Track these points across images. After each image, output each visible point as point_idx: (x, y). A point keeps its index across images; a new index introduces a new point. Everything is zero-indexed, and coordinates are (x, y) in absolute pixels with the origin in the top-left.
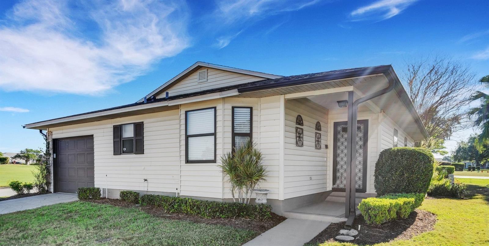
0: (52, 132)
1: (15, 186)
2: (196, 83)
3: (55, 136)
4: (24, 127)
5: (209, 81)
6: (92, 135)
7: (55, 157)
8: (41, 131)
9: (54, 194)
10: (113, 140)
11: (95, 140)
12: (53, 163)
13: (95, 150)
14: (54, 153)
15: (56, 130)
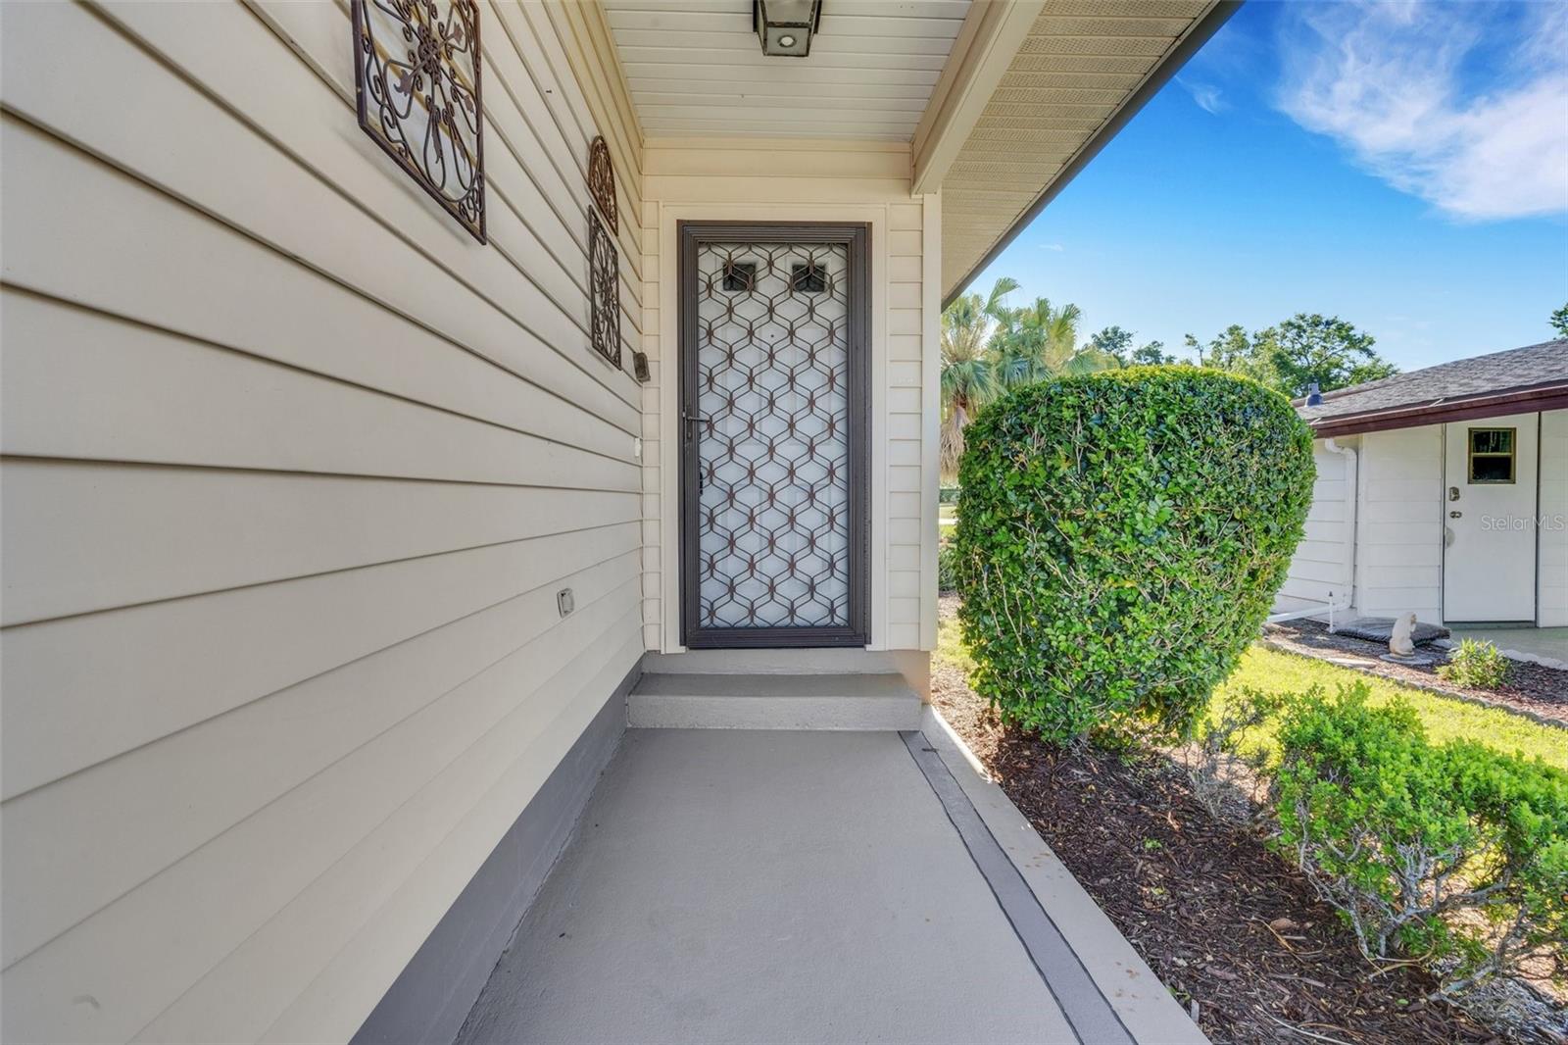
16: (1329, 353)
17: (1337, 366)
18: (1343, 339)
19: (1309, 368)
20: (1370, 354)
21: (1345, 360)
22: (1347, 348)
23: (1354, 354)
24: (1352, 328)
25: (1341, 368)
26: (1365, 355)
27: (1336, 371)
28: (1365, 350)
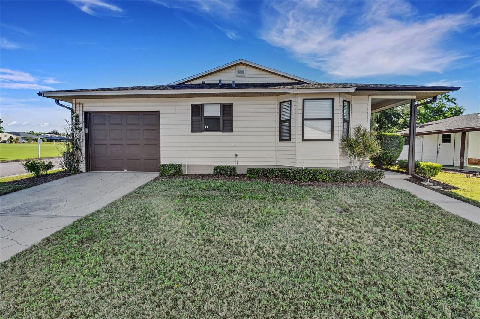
0: (83, 104)
1: (32, 166)
2: (235, 76)
3: (87, 109)
4: (40, 94)
5: (247, 76)
6: (159, 112)
7: (87, 132)
8: (57, 102)
9: (88, 173)
10: (191, 118)
11: (161, 116)
12: (84, 138)
13: (161, 127)
14: (86, 127)
15: (89, 102)
16: (441, 103)
17: (444, 107)
18: (446, 99)
19: (435, 107)
20: (455, 104)
21: (446, 105)
22: (447, 102)
23: (450, 103)
24: (449, 96)
25: (445, 107)
26: (453, 103)
27: (443, 109)
28: (453, 102)
